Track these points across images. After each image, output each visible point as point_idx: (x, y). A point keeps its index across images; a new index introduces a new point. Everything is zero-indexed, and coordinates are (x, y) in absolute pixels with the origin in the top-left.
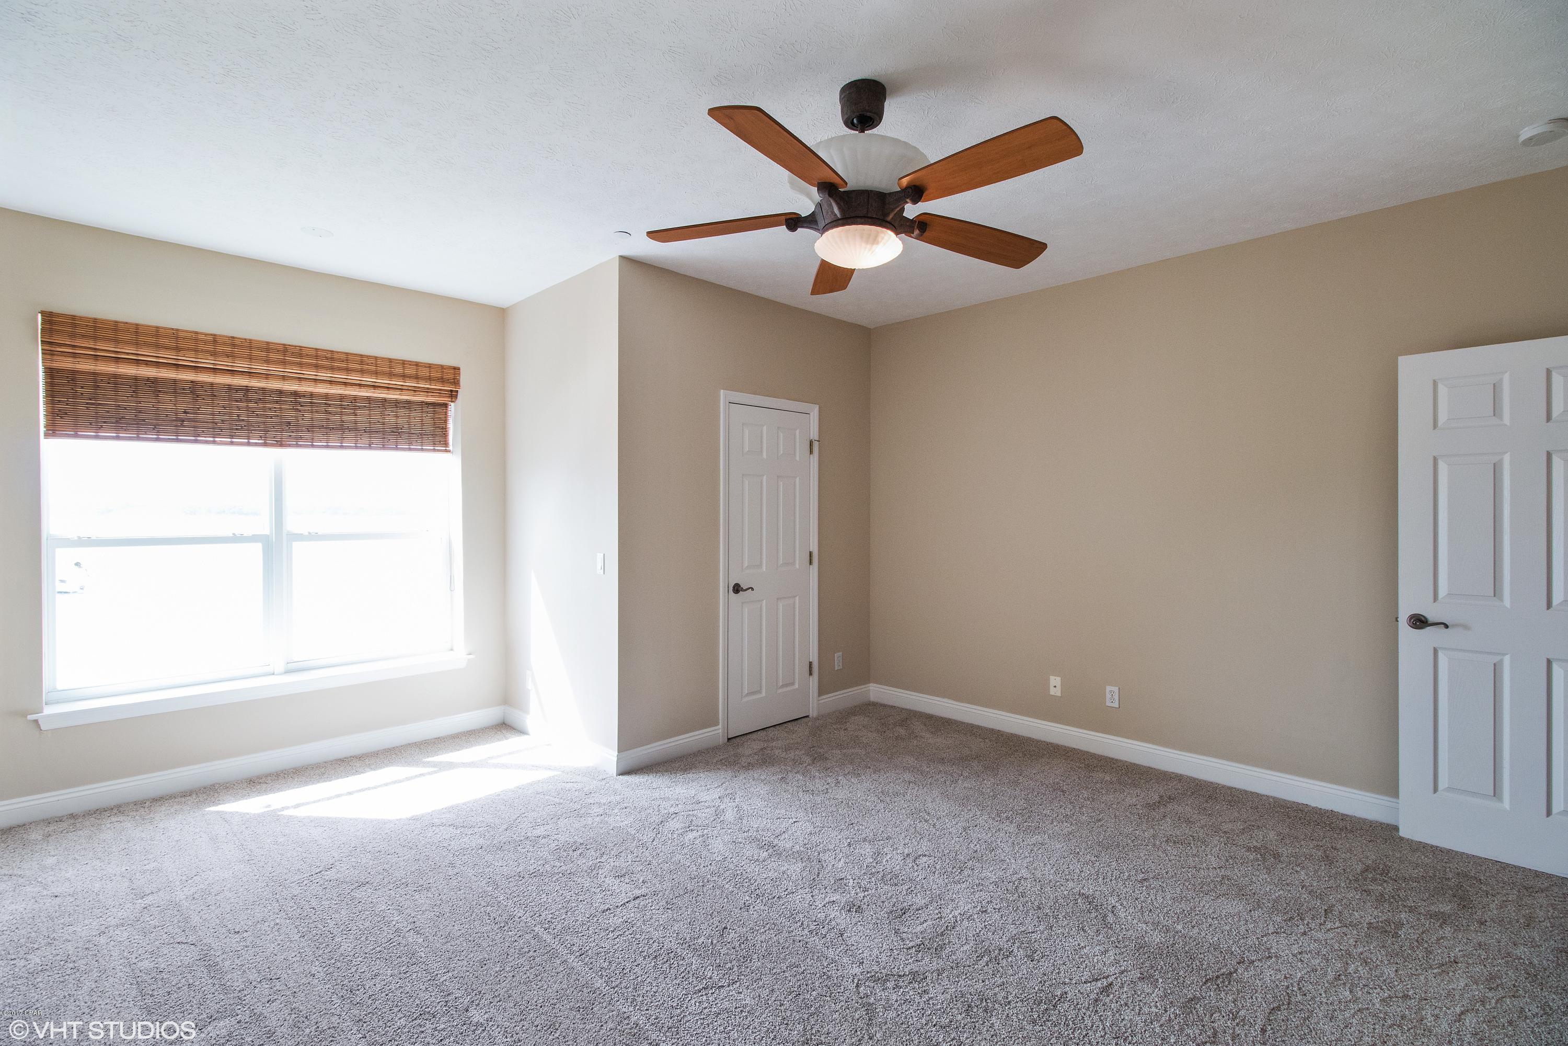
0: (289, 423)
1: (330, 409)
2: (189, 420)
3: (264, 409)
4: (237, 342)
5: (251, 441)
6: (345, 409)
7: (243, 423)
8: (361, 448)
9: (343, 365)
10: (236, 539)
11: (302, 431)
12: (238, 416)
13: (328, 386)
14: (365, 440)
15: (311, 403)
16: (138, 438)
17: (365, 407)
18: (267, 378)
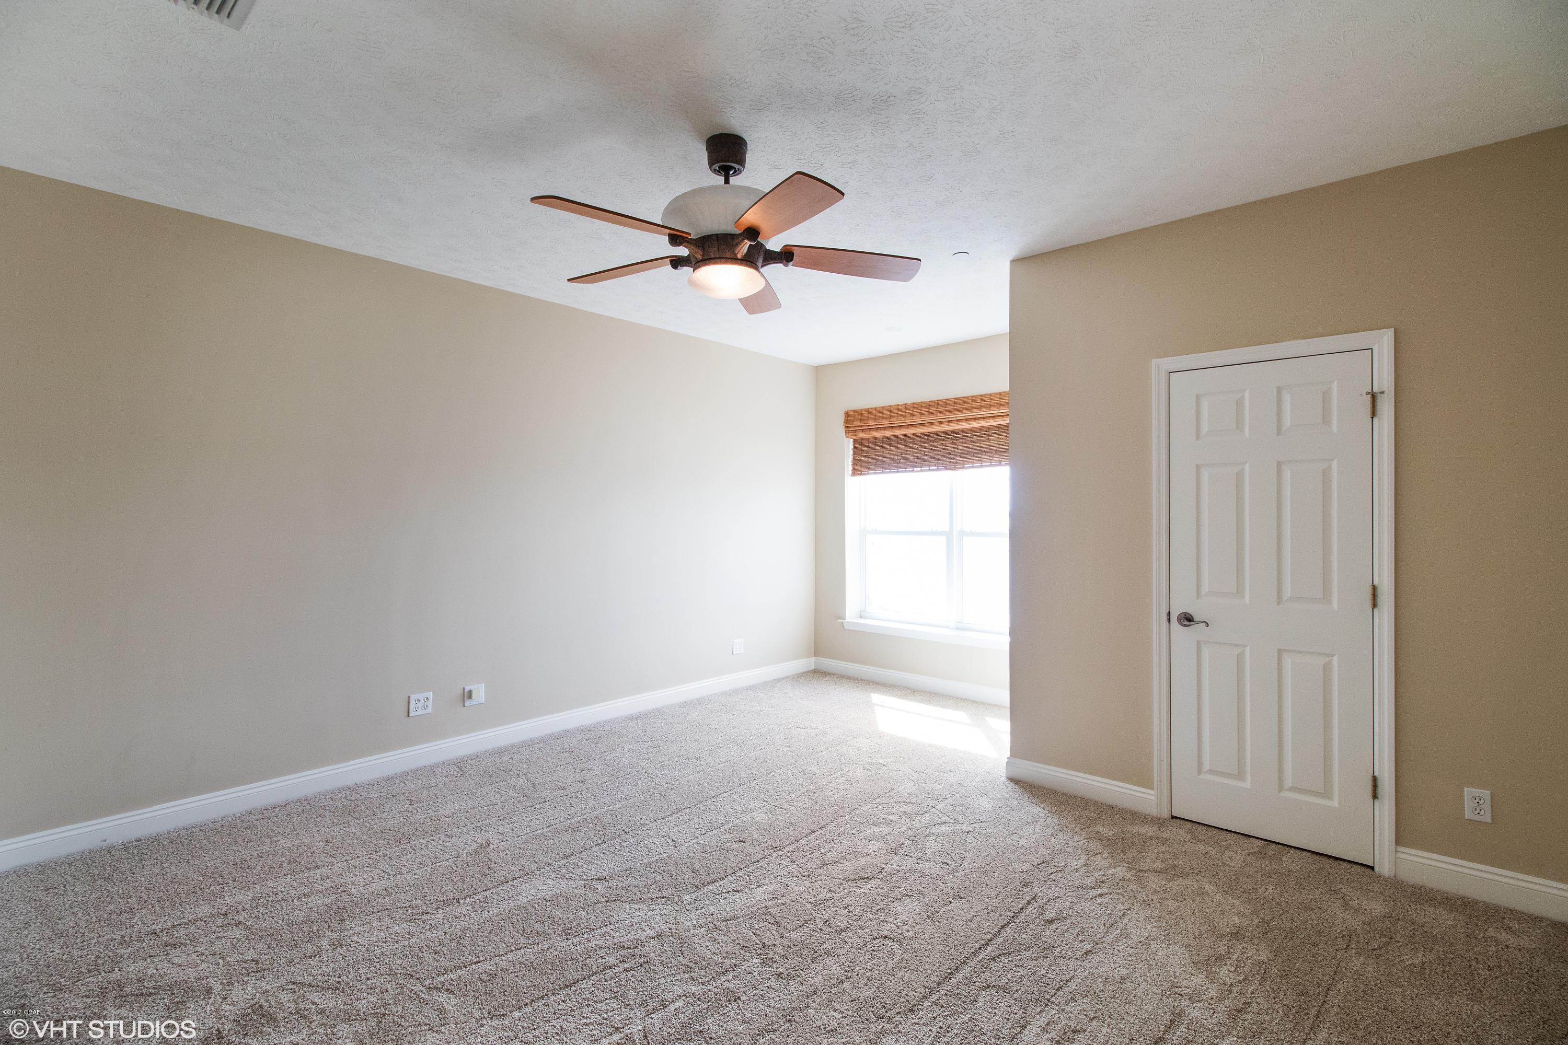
0: (950, 453)
1: (974, 439)
2: (903, 458)
3: (937, 446)
4: (915, 406)
5: (931, 468)
6: (982, 437)
7: (927, 457)
8: (994, 465)
9: (969, 406)
10: (933, 533)
11: (957, 457)
12: (924, 452)
13: (964, 423)
14: (996, 458)
15: (962, 436)
16: (883, 473)
17: (995, 433)
18: (932, 425)
